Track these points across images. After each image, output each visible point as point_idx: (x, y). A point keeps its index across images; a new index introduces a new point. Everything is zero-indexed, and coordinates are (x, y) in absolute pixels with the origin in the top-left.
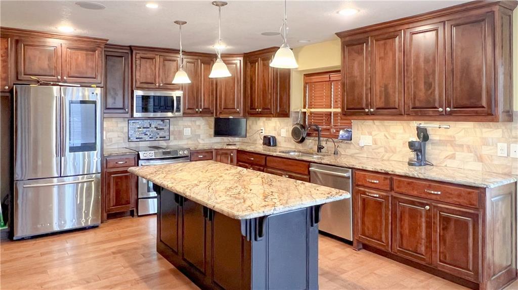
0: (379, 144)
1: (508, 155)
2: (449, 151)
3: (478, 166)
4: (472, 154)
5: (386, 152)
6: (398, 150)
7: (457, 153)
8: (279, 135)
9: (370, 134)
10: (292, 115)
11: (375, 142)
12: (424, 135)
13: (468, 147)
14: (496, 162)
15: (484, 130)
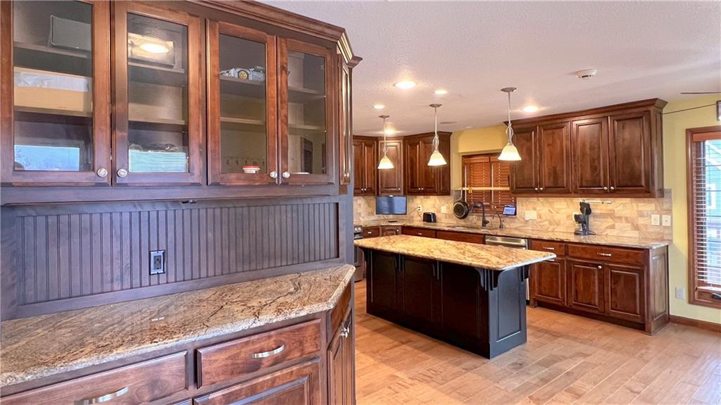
0: (544, 218)
1: (661, 224)
2: (610, 222)
3: (635, 234)
4: (630, 224)
5: (551, 224)
6: (562, 222)
7: (616, 224)
8: (439, 212)
9: (535, 209)
10: (453, 193)
11: (540, 216)
12: (586, 209)
13: (626, 218)
14: (651, 230)
15: (640, 204)
